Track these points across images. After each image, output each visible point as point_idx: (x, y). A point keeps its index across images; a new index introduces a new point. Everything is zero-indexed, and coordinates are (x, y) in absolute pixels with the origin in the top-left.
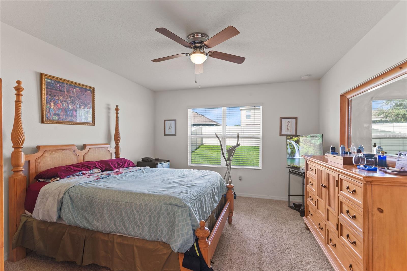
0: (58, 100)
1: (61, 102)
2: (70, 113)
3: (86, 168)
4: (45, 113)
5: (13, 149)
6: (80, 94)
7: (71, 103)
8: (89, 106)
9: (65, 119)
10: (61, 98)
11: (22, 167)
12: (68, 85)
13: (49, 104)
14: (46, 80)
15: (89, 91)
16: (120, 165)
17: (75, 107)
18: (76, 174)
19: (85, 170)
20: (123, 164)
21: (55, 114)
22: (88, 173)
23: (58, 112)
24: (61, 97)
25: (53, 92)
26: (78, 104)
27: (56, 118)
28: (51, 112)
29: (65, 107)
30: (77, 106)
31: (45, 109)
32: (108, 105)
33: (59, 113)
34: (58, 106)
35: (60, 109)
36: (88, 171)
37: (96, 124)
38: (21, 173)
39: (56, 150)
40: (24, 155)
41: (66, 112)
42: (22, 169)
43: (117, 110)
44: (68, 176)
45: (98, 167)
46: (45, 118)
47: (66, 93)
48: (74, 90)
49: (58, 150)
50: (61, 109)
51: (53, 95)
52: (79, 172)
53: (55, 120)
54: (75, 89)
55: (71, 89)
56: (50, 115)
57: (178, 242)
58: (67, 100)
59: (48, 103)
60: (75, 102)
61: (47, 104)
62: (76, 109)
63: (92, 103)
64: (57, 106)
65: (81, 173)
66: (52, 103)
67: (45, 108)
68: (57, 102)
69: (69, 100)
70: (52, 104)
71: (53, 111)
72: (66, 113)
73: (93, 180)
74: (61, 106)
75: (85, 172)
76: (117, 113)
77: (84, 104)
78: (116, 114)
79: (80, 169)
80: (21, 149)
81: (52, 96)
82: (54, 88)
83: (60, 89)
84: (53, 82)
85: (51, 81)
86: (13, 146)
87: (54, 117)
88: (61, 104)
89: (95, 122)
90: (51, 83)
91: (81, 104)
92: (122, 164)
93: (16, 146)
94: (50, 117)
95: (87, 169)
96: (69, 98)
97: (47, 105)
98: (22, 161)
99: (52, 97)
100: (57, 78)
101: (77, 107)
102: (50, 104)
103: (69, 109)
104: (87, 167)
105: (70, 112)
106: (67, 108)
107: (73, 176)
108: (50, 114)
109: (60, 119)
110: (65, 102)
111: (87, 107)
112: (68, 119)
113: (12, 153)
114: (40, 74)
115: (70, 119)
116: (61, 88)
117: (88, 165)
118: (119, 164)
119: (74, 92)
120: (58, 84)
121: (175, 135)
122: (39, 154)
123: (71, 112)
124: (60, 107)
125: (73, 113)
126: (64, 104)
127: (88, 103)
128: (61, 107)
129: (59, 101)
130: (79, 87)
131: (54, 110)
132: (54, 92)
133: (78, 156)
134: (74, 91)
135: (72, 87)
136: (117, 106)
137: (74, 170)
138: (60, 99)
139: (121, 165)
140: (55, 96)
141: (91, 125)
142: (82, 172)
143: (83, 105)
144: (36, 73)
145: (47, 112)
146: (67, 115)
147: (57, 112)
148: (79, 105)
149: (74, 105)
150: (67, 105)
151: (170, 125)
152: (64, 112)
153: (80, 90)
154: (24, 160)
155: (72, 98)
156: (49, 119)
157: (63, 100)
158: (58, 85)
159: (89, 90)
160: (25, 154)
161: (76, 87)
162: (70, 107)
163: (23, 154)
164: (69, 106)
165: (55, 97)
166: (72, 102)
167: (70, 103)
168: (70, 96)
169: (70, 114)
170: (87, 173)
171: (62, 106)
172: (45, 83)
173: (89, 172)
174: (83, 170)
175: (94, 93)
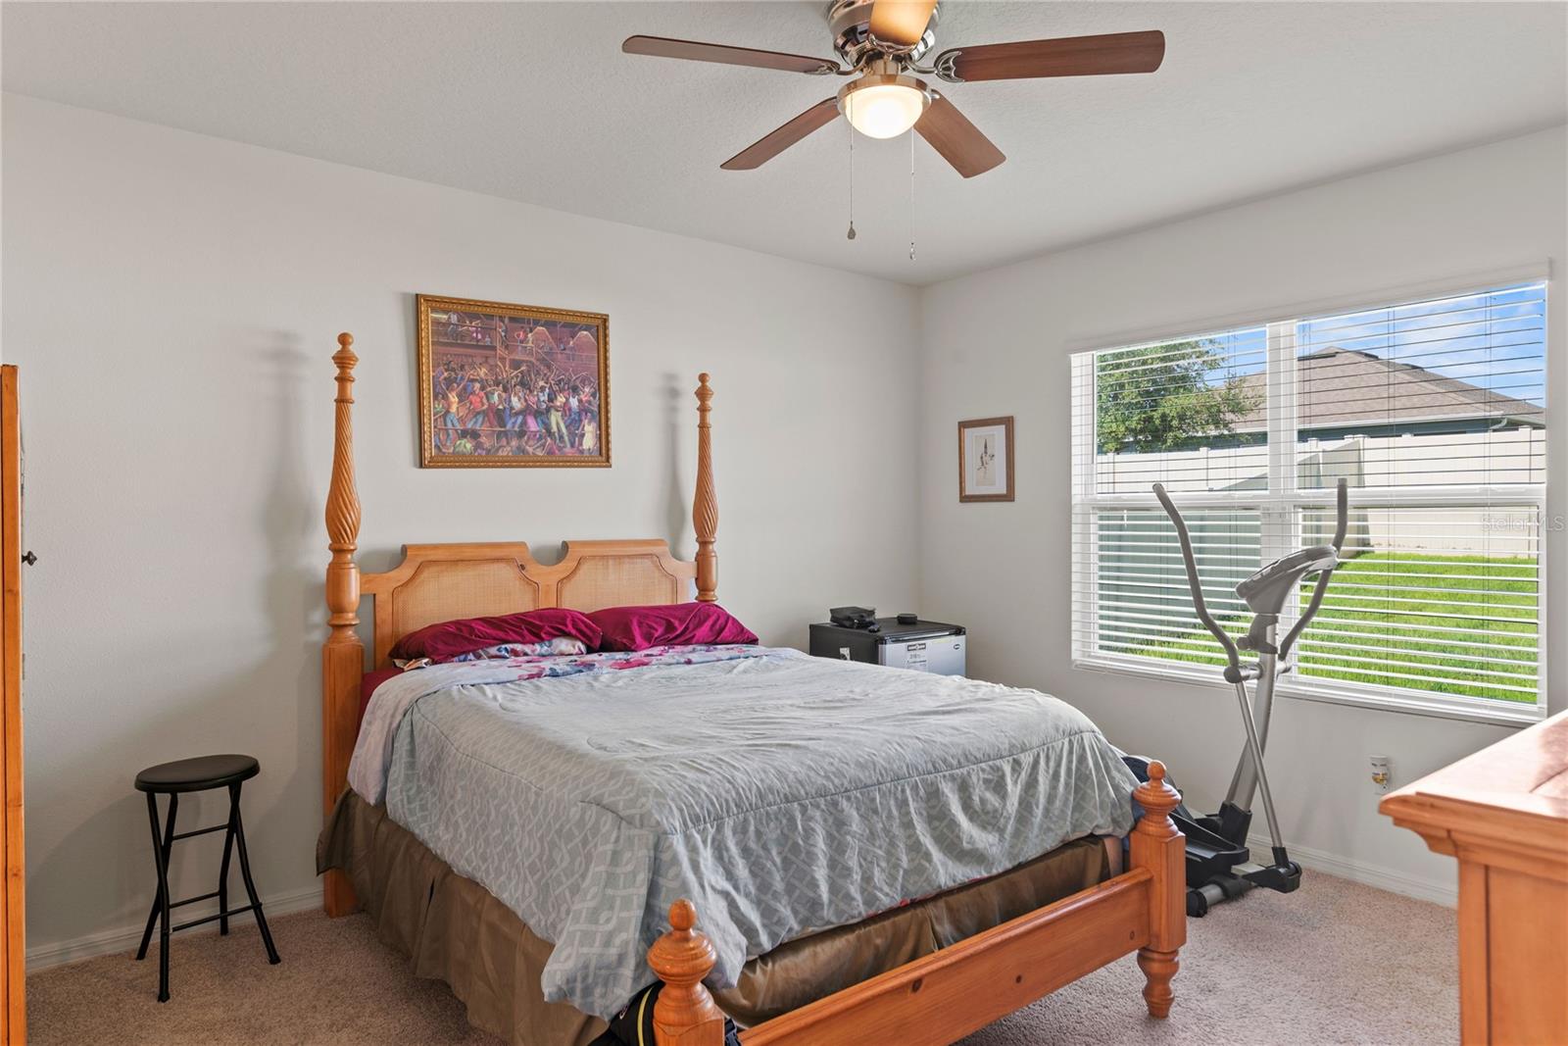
0: (473, 381)
1: (483, 388)
2: (514, 423)
3: (525, 632)
4: (430, 432)
5: (330, 555)
6: (551, 349)
7: (518, 387)
8: (587, 390)
9: (498, 450)
10: (483, 372)
11: (351, 615)
12: (506, 320)
13: (443, 398)
14: (434, 315)
15: (585, 333)
16: (675, 629)
17: (532, 399)
18: (487, 653)
19: (520, 639)
20: (691, 626)
21: (464, 434)
22: (533, 651)
23: (472, 423)
24: (484, 370)
25: (455, 355)
26: (542, 389)
27: (465, 446)
28: (450, 425)
29: (497, 403)
30: (541, 394)
31: (430, 419)
32: (671, 377)
33: (478, 428)
34: (471, 403)
35: (478, 413)
36: (533, 644)
37: (613, 460)
38: (350, 632)
39: (458, 561)
40: (358, 576)
41: (502, 424)
42: (353, 619)
43: (703, 394)
44: (462, 657)
45: (574, 632)
46: (431, 449)
47: (498, 351)
48: (530, 335)
49: (462, 561)
50: (484, 411)
51: (455, 366)
52: (497, 645)
53: (464, 455)
54: (531, 331)
55: (518, 335)
56: (445, 437)
57: (560, 962)
58: (503, 379)
59: (441, 396)
60: (531, 380)
61: (436, 397)
62: (535, 407)
63: (599, 379)
64: (468, 404)
65: (506, 649)
66: (454, 394)
67: (430, 415)
68: (469, 389)
69: (512, 378)
70: (453, 398)
71: (456, 422)
72: (501, 427)
73: (512, 679)
74: (481, 401)
75: (518, 647)
76: (703, 410)
77: (566, 387)
78: (698, 412)
79: (502, 635)
80: (349, 556)
81: (453, 370)
82: (459, 342)
83: (478, 341)
84: (454, 318)
85: (449, 318)
86: (331, 545)
87: (458, 442)
88: (482, 394)
89: (613, 454)
90: (448, 323)
91: (555, 388)
92: (687, 628)
93: (337, 546)
94: (448, 444)
95: (529, 637)
96: (510, 367)
97: (436, 402)
98: (350, 593)
99: (453, 373)
100: (468, 303)
101: (542, 399)
102: (445, 397)
103: (512, 408)
104: (529, 631)
105: (516, 421)
106: (505, 408)
107: (479, 657)
108: (448, 435)
109: (479, 451)
110: (498, 386)
111: (579, 395)
112: (509, 449)
113: (327, 567)
114: (414, 298)
115: (514, 449)
116: (484, 337)
117: (537, 623)
118: (670, 628)
119: (530, 344)
120: (473, 324)
121: (1009, 497)
122: (405, 572)
123: (520, 419)
124: (480, 405)
125: (524, 423)
126: (493, 394)
127: (583, 382)
128: (483, 405)
129: (477, 385)
130: (547, 324)
131: (461, 420)
132: (459, 355)
133: (535, 587)
134: (528, 342)
135: (522, 327)
136: (703, 378)
137: (479, 637)
138: (478, 375)
139: (678, 632)
140: (462, 367)
141: (592, 467)
142: (509, 646)
143: (561, 391)
144: (405, 296)
145: (435, 427)
146: (505, 433)
147: (469, 426)
148: (547, 390)
149: (531, 391)
150: (504, 395)
151: (986, 447)
152: (496, 423)
153: (550, 333)
154: (359, 593)
155: (522, 368)
156: (444, 453)
157: (491, 379)
158: (471, 326)
159: (587, 328)
160: (363, 573)
161: (537, 323)
162: (516, 403)
163: (353, 571)
164: (512, 398)
165: (461, 370)
166: (522, 384)
167: (515, 386)
168: (514, 360)
169: (513, 427)
170: (529, 652)
171: (485, 401)
172: (428, 329)
173: (537, 647)
174: (510, 639)
175: (606, 336)
